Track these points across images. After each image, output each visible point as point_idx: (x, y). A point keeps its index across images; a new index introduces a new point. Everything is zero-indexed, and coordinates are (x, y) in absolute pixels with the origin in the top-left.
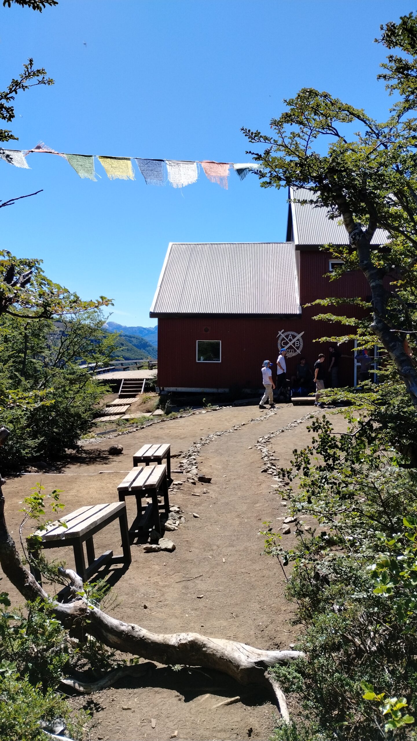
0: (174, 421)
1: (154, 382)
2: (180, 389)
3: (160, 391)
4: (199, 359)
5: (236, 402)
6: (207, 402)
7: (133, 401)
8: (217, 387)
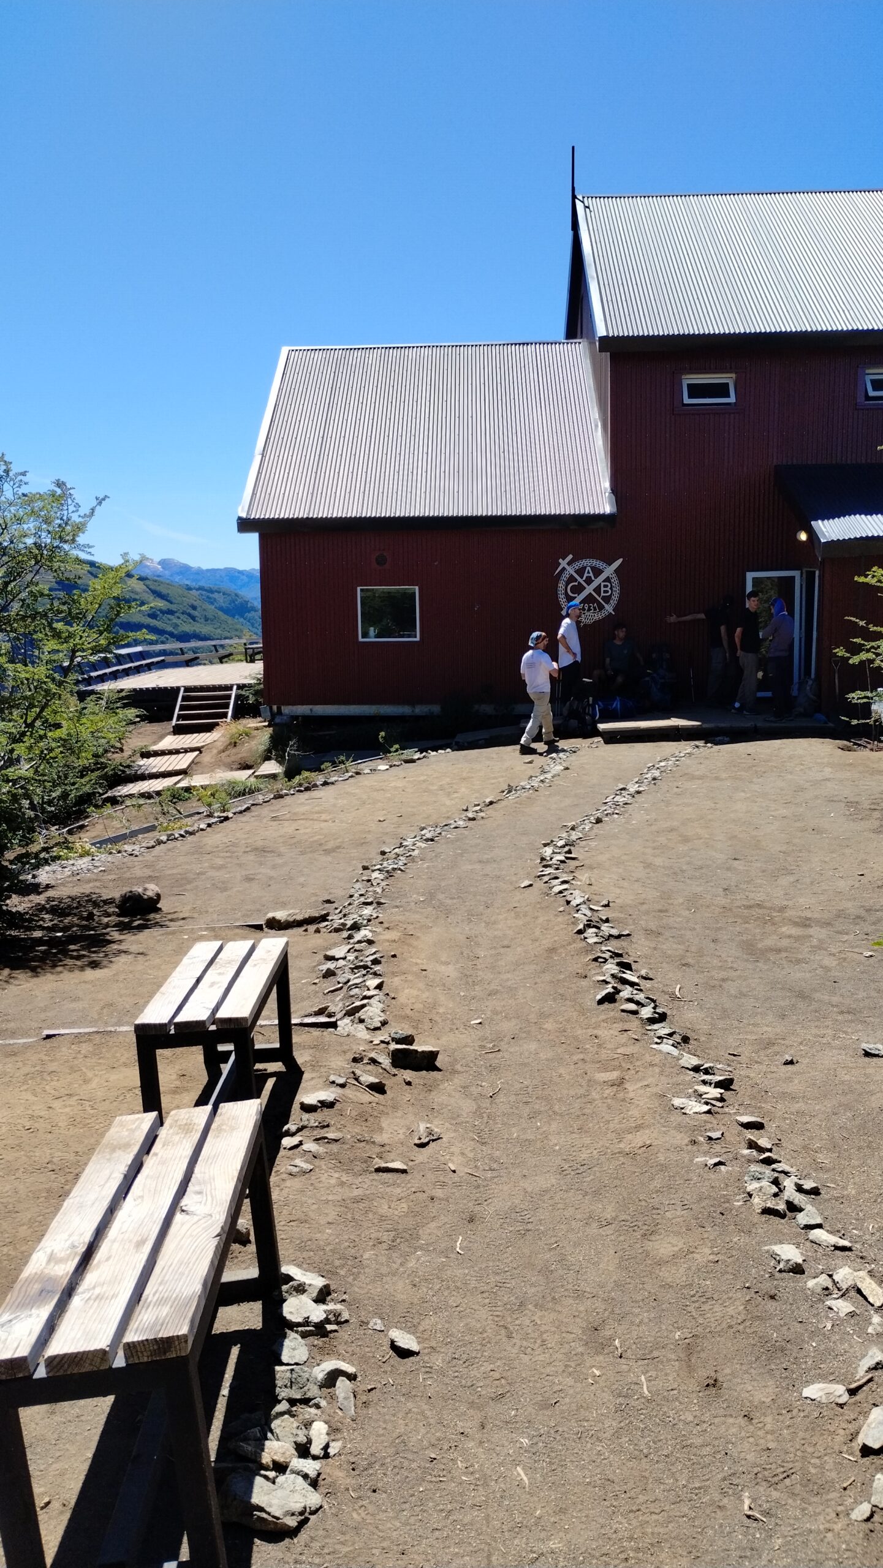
0: (307, 794)
1: (257, 693)
2: (320, 710)
3: (273, 715)
4: (365, 635)
5: (460, 738)
6: (390, 741)
7: (208, 741)
8: (412, 703)
